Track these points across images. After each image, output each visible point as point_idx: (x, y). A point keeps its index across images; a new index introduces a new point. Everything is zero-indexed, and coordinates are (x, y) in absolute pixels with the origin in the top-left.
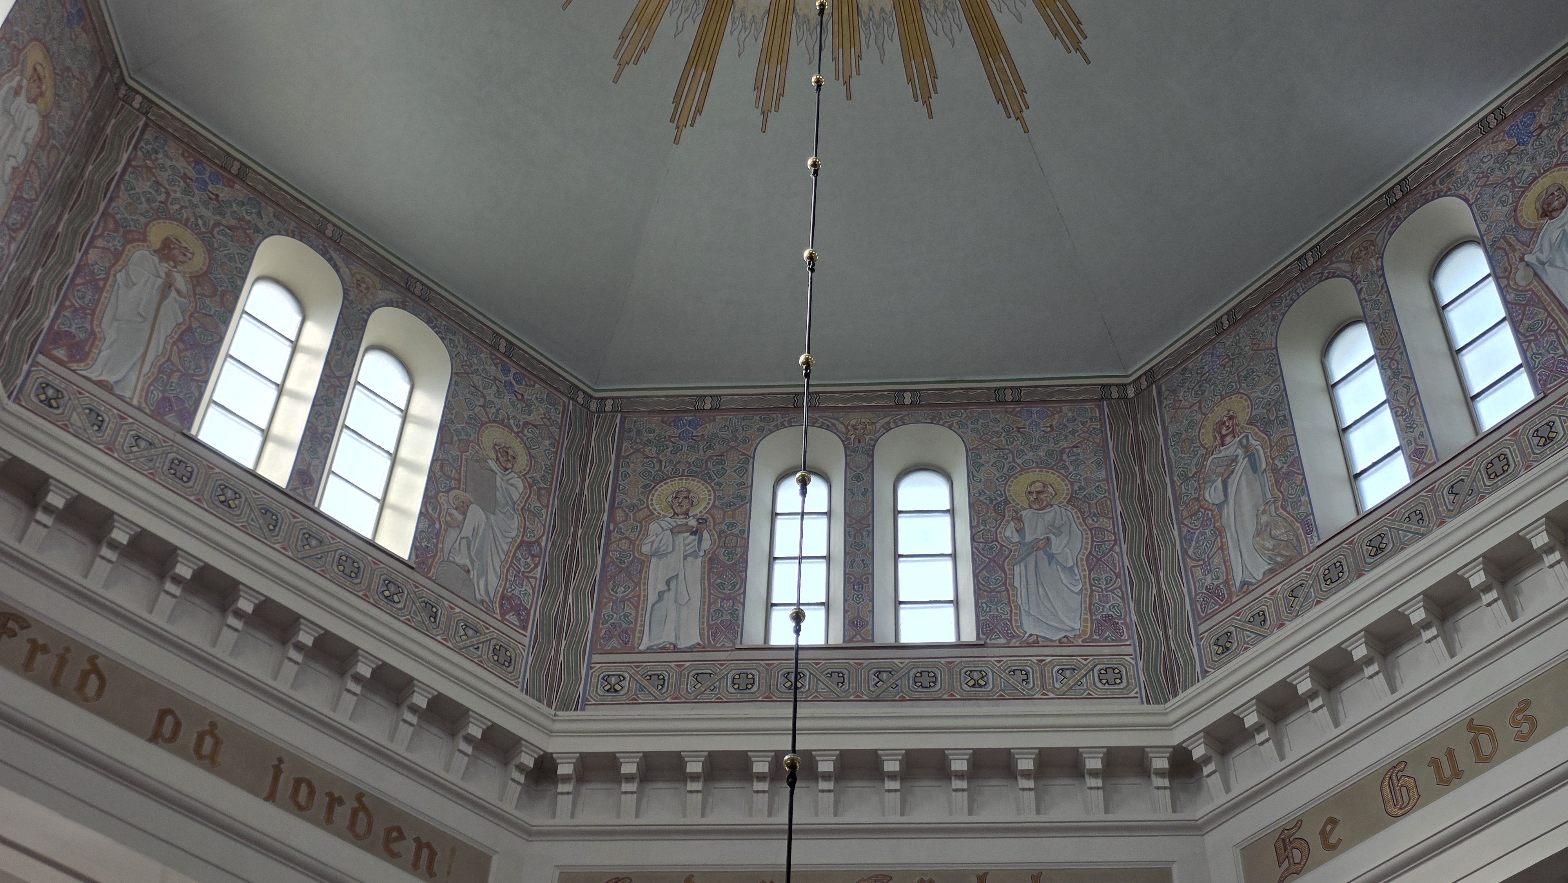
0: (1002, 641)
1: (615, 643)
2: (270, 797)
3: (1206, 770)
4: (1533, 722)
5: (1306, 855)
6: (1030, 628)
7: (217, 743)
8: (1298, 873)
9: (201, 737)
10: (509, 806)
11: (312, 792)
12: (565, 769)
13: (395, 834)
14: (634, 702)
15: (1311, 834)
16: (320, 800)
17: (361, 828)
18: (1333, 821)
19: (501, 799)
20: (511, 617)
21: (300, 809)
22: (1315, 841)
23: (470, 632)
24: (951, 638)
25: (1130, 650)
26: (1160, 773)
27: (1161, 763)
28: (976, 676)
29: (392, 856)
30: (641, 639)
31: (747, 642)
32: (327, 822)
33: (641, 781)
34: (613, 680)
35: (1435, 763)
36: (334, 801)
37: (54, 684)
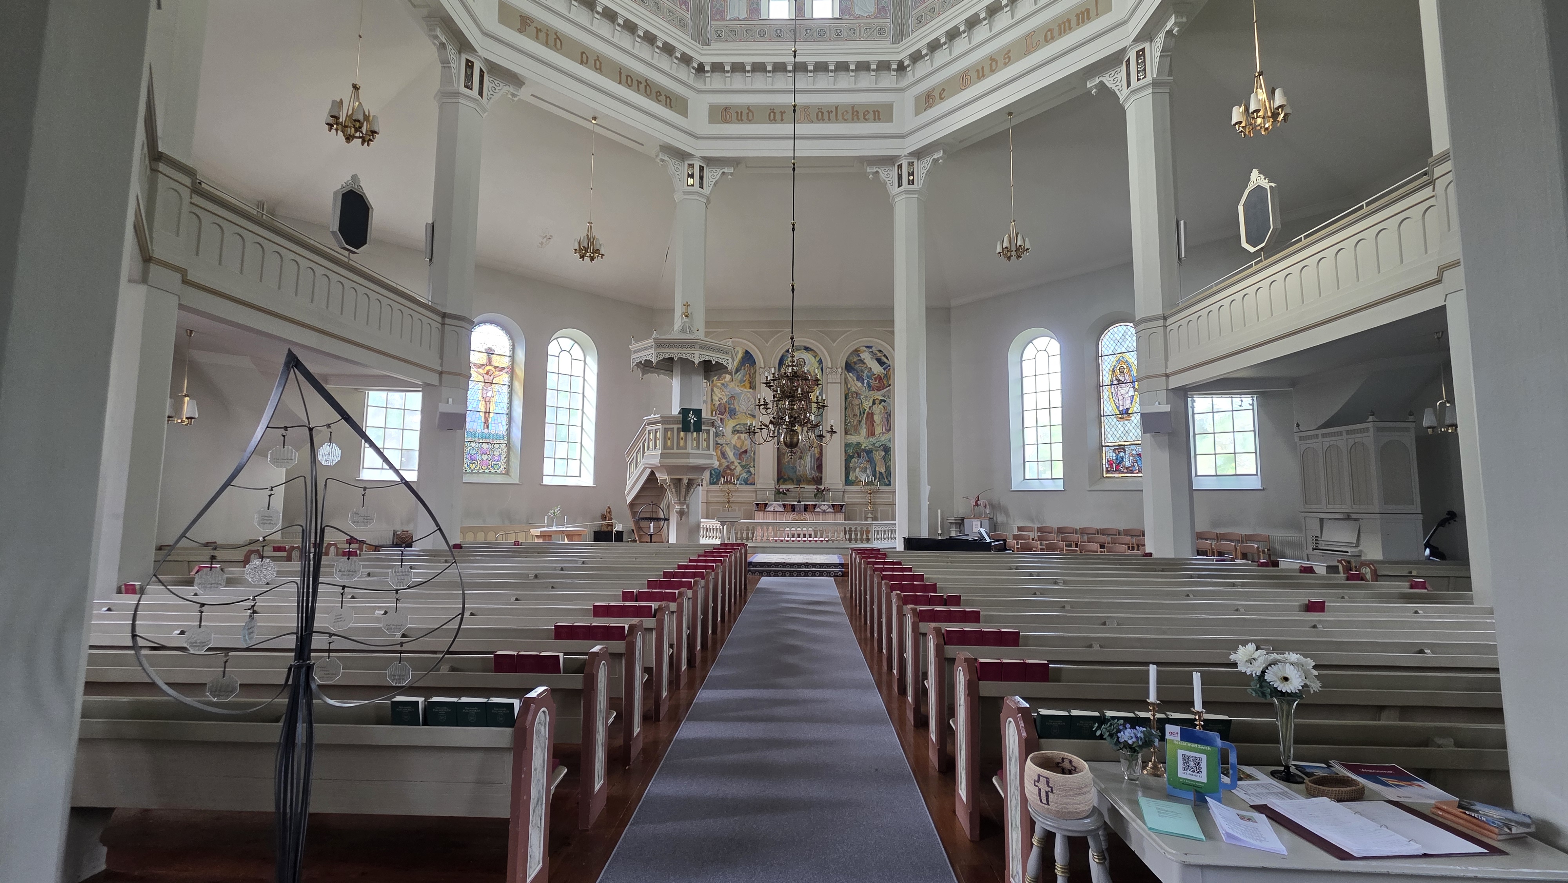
0: (847, 17)
1: (718, 16)
2: (620, 83)
3: (908, 69)
4: (1009, 58)
5: (934, 102)
6: (857, 12)
7: (601, 63)
8: (931, 107)
9: (595, 61)
10: (691, 82)
11: (632, 80)
12: (707, 68)
13: (658, 94)
14: (726, 41)
15: (936, 94)
16: (635, 83)
17: (648, 92)
18: (944, 90)
19: (688, 80)
20: (683, 7)
21: (630, 86)
22: (937, 97)
23: (671, 14)
24: (830, 16)
25: (889, 21)
26: (894, 70)
27: (894, 66)
28: (838, 31)
29: (659, 101)
30: (727, 15)
31: (763, 17)
32: (638, 90)
33: (732, 72)
34: (719, 32)
35: (978, 71)
36: (639, 83)
37: (546, 44)
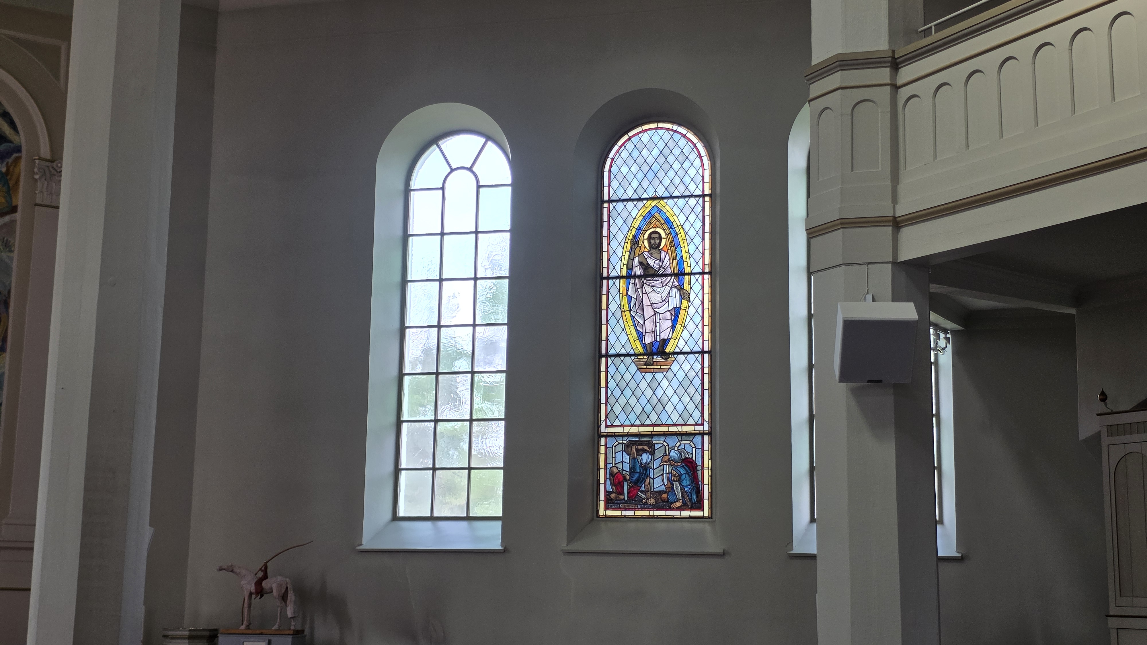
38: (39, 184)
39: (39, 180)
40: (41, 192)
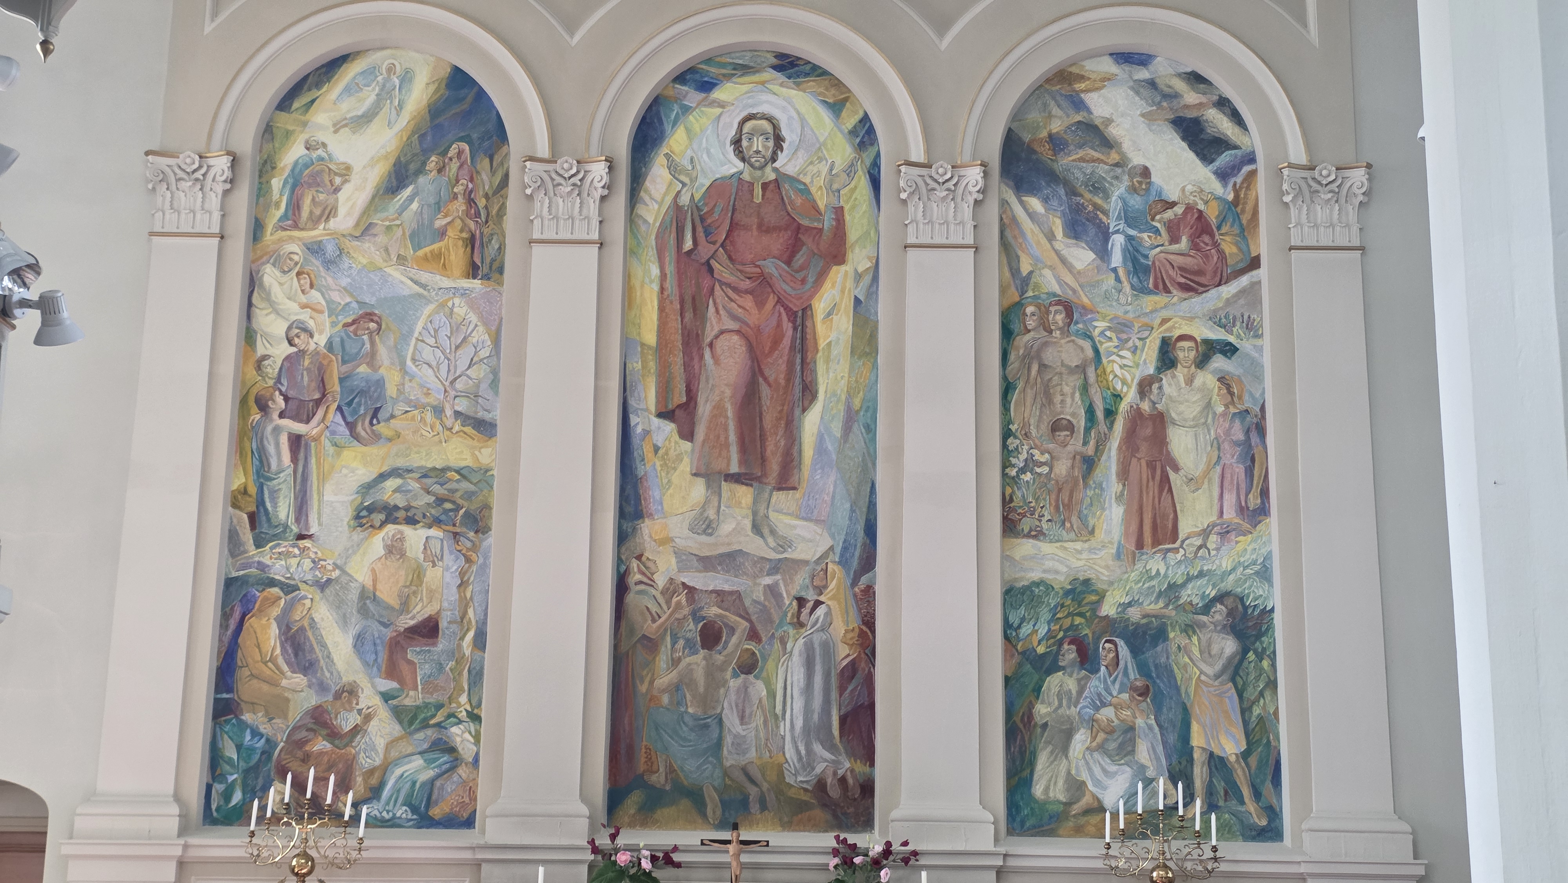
38: (1293, 212)
39: (1291, 205)
40: (1299, 224)
